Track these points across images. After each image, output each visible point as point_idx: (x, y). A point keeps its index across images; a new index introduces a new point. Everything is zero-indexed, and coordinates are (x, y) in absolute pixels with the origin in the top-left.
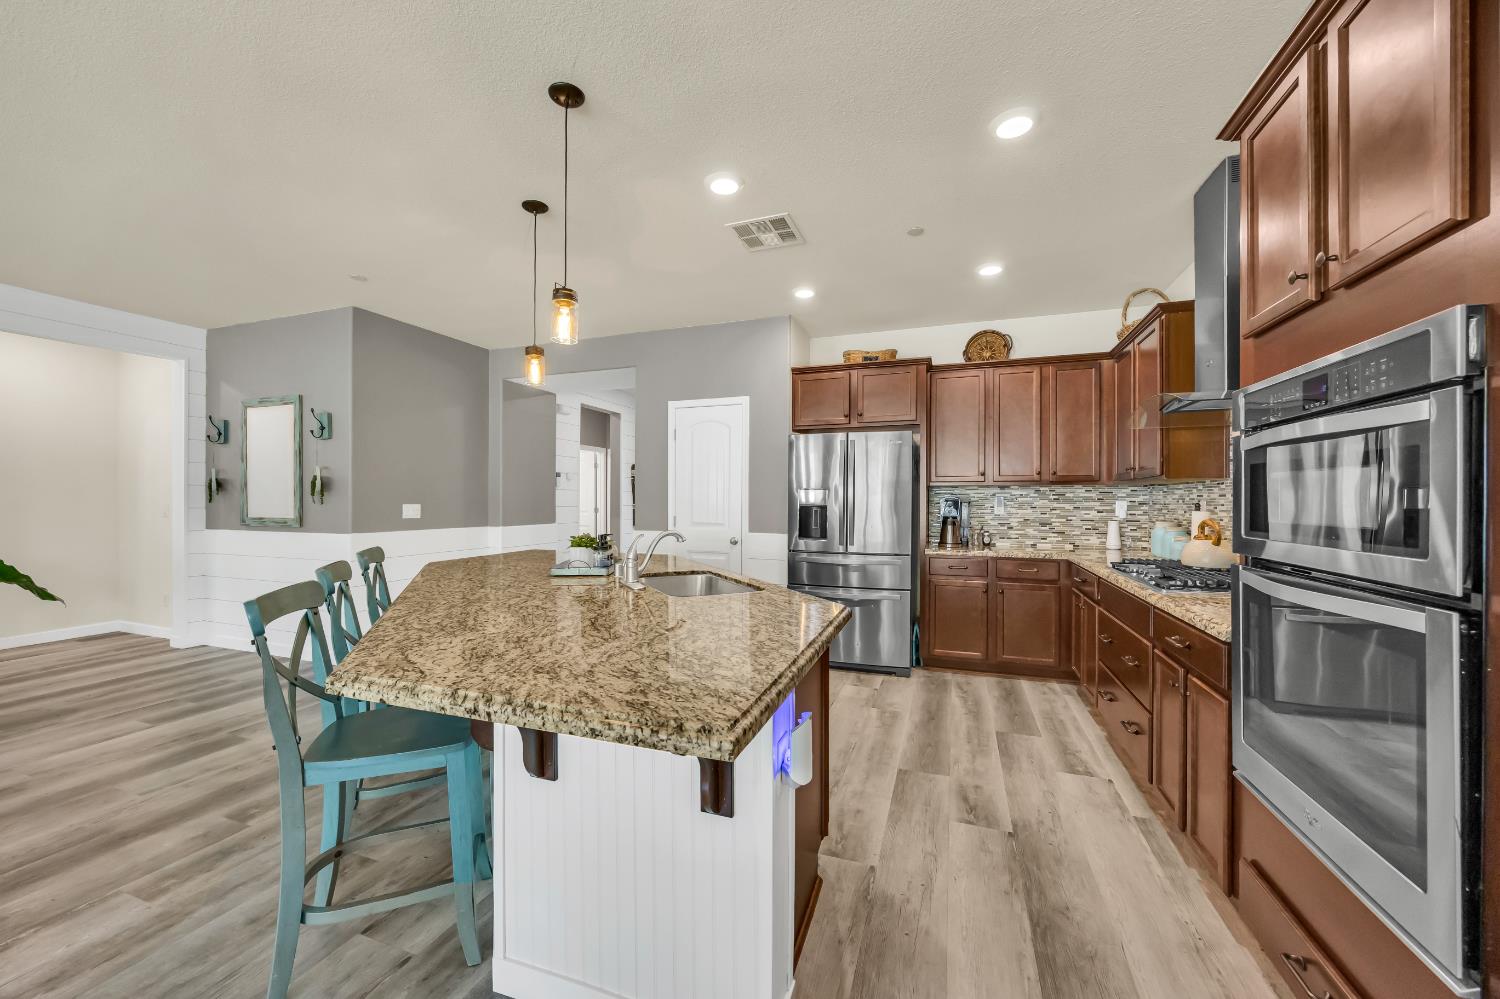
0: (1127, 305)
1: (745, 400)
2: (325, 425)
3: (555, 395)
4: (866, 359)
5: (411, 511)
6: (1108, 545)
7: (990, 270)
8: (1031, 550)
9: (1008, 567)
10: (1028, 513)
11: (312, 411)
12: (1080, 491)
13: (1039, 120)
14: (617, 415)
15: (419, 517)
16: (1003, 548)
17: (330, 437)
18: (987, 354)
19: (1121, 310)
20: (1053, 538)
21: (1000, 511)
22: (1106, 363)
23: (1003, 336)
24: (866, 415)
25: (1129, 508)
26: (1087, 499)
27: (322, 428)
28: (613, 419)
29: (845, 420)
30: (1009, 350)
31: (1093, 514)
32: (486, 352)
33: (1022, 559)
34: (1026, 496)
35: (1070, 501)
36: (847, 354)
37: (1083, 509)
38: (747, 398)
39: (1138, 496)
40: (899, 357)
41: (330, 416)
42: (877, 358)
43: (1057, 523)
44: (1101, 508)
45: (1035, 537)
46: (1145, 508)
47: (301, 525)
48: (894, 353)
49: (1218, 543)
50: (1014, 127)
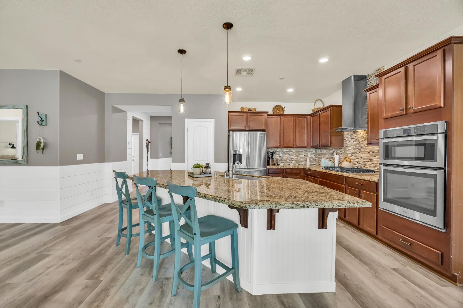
0: (315, 103)
1: (213, 120)
2: (44, 119)
3: (127, 112)
4: (249, 110)
5: (80, 157)
6: (307, 164)
7: (290, 90)
8: (289, 166)
9: (289, 170)
10: (288, 156)
11: (38, 113)
12: (300, 150)
13: (330, 59)
14: (142, 121)
15: (83, 159)
16: (282, 165)
17: (46, 125)
18: (278, 112)
19: (314, 104)
20: (294, 163)
21: (281, 155)
22: (309, 117)
23: (282, 107)
24: (250, 127)
25: (311, 154)
26: (302, 152)
27: (42, 121)
28: (140, 122)
29: (245, 128)
30: (284, 111)
31: (303, 156)
32: (104, 93)
33: (292, 168)
34: (287, 151)
35: (298, 153)
36: (242, 108)
37: (301, 155)
38: (214, 119)
39: (312, 151)
40: (257, 110)
41: (46, 116)
42: (252, 110)
43: (295, 158)
44: (305, 154)
45: (289, 162)
46: (314, 154)
47: (27, 163)
48: (255, 109)
49: (350, 162)
50: (324, 60)
